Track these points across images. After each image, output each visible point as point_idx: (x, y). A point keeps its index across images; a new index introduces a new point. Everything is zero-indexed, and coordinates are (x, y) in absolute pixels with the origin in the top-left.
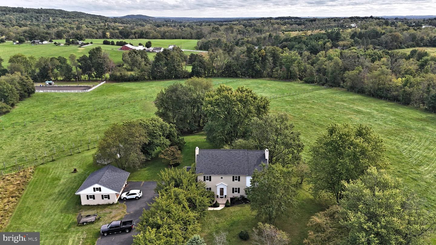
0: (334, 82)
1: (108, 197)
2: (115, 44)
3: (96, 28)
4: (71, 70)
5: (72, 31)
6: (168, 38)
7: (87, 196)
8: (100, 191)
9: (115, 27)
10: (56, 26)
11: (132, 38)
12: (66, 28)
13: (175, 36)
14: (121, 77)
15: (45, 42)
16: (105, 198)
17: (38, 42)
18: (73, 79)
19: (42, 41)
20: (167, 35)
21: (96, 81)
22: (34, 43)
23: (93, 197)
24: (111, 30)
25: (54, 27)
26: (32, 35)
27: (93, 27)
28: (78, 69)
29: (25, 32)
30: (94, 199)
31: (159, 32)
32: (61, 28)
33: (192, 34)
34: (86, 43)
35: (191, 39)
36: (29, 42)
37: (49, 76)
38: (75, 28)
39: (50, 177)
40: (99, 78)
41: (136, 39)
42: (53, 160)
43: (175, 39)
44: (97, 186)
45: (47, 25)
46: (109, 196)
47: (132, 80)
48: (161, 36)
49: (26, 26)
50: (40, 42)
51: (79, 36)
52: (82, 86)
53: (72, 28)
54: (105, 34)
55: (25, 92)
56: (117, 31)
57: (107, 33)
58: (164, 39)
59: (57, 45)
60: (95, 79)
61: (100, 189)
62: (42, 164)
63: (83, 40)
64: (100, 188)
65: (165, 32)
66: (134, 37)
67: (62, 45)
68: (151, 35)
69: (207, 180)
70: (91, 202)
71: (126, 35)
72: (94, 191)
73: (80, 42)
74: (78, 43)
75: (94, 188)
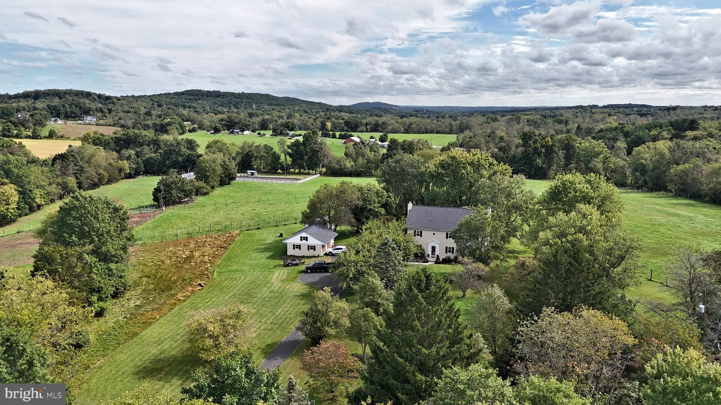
0: (656, 184)
1: (314, 248)
2: (337, 137)
3: (314, 117)
4: (279, 158)
5: (281, 120)
6: (414, 133)
7: (294, 245)
8: (307, 240)
9: (339, 117)
10: (261, 114)
11: (361, 132)
12: (273, 116)
13: (426, 129)
14: (341, 169)
15: (246, 132)
16: (311, 249)
17: (238, 132)
18: (279, 171)
19: (243, 131)
20: (414, 128)
21: (308, 174)
22: (232, 133)
23: (299, 247)
24: (333, 119)
25: (257, 116)
26: (232, 123)
27: (310, 116)
28: (288, 157)
29: (222, 120)
30: (300, 249)
31: (403, 124)
32: (267, 117)
33: (451, 127)
34: (298, 134)
35: (450, 134)
36: (226, 132)
37: (252, 165)
38: (286, 117)
39: (256, 238)
40: (313, 170)
41: (367, 133)
42: (258, 228)
43: (426, 133)
44: (304, 235)
45: (249, 113)
46: (315, 246)
47: (354, 174)
48: (405, 129)
49: (223, 113)
50: (240, 131)
51: (290, 125)
52: (290, 178)
53: (280, 117)
54: (325, 124)
55: (226, 176)
56: (342, 121)
57: (328, 124)
58: (409, 133)
59: (261, 136)
60: (307, 171)
61: (306, 239)
62: (248, 230)
63: (295, 131)
64: (307, 237)
65: (411, 124)
66: (365, 130)
67: (267, 136)
68: (390, 127)
69: (418, 235)
70: (297, 252)
71: (353, 127)
72: (301, 240)
73: (291, 133)
74: (288, 134)
75: (301, 237)
